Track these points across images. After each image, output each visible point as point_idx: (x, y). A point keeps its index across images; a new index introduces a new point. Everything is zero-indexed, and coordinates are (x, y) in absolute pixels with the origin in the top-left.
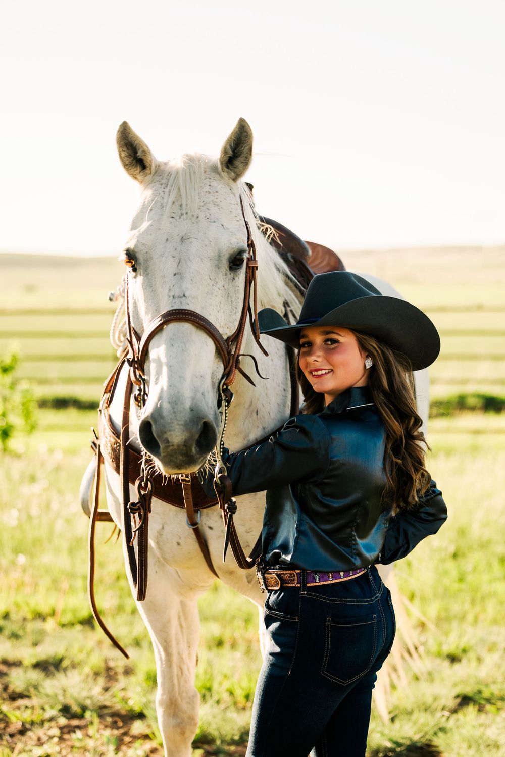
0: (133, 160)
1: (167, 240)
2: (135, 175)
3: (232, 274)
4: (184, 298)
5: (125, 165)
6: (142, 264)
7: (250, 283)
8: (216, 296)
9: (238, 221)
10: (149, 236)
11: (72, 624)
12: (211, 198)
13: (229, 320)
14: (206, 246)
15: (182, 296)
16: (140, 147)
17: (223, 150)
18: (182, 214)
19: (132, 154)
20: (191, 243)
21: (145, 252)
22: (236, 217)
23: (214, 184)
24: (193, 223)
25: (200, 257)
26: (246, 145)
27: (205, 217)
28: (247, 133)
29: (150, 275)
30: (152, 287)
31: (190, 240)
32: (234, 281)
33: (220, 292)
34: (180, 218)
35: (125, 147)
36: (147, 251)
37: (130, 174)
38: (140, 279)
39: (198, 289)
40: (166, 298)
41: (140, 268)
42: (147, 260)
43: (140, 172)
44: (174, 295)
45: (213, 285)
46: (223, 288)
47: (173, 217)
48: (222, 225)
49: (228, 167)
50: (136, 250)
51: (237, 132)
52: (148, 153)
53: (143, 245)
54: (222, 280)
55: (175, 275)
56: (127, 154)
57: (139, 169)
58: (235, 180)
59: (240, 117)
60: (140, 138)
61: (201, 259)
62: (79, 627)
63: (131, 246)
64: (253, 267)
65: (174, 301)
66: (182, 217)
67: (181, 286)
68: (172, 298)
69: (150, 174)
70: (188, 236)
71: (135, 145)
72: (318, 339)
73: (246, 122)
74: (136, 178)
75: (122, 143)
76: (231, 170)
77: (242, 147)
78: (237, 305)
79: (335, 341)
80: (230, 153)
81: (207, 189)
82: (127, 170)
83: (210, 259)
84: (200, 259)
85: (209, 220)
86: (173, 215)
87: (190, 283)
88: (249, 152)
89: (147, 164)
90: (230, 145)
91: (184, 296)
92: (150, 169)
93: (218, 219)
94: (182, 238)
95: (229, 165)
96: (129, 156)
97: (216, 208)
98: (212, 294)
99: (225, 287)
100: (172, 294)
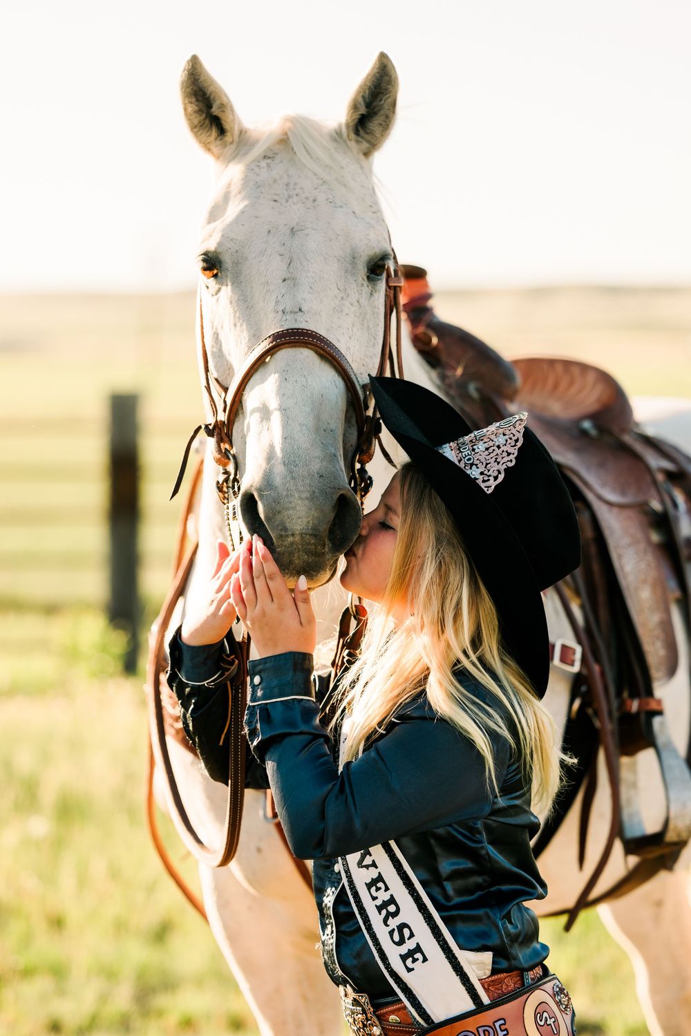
0: (205, 119)
1: (269, 232)
2: (208, 143)
3: (370, 287)
4: (300, 314)
5: (193, 128)
6: (230, 269)
7: (391, 312)
8: (348, 314)
9: (374, 212)
10: (241, 227)
13: (365, 355)
14: (331, 240)
15: (297, 310)
16: (217, 98)
17: (352, 104)
18: (290, 197)
19: (204, 109)
20: (308, 235)
21: (233, 250)
22: (371, 206)
24: (308, 208)
25: (322, 255)
26: (388, 95)
27: (327, 200)
28: (390, 77)
29: (243, 284)
30: (246, 301)
31: (306, 232)
32: (372, 298)
33: (353, 309)
34: (287, 201)
35: (194, 97)
36: (237, 248)
37: (200, 142)
38: (227, 291)
39: (321, 302)
40: (271, 316)
41: (227, 276)
42: (236, 264)
43: (216, 139)
44: (285, 308)
45: (342, 298)
46: (357, 304)
47: (276, 201)
48: (354, 213)
49: (357, 133)
50: (219, 250)
51: (374, 75)
52: (229, 108)
53: (231, 240)
54: (357, 293)
55: (284, 280)
56: (196, 108)
57: (214, 132)
58: (367, 154)
59: (380, 50)
60: (217, 84)
61: (325, 258)
63: (211, 246)
64: (395, 287)
65: (284, 318)
66: (291, 200)
67: (294, 296)
68: (280, 313)
69: (232, 143)
70: (302, 226)
71: (208, 93)
73: (390, 60)
74: (209, 150)
75: (188, 90)
76: (362, 138)
77: (381, 100)
78: (377, 335)
80: (363, 108)
82: (196, 134)
83: (338, 260)
84: (323, 258)
85: (333, 204)
86: (276, 198)
87: (309, 292)
88: (391, 108)
89: (226, 126)
90: (363, 97)
91: (300, 310)
92: (232, 135)
93: (346, 204)
94: (293, 228)
95: (360, 128)
96: (200, 111)
97: (342, 189)
98: (341, 311)
99: (360, 302)
100: (280, 308)
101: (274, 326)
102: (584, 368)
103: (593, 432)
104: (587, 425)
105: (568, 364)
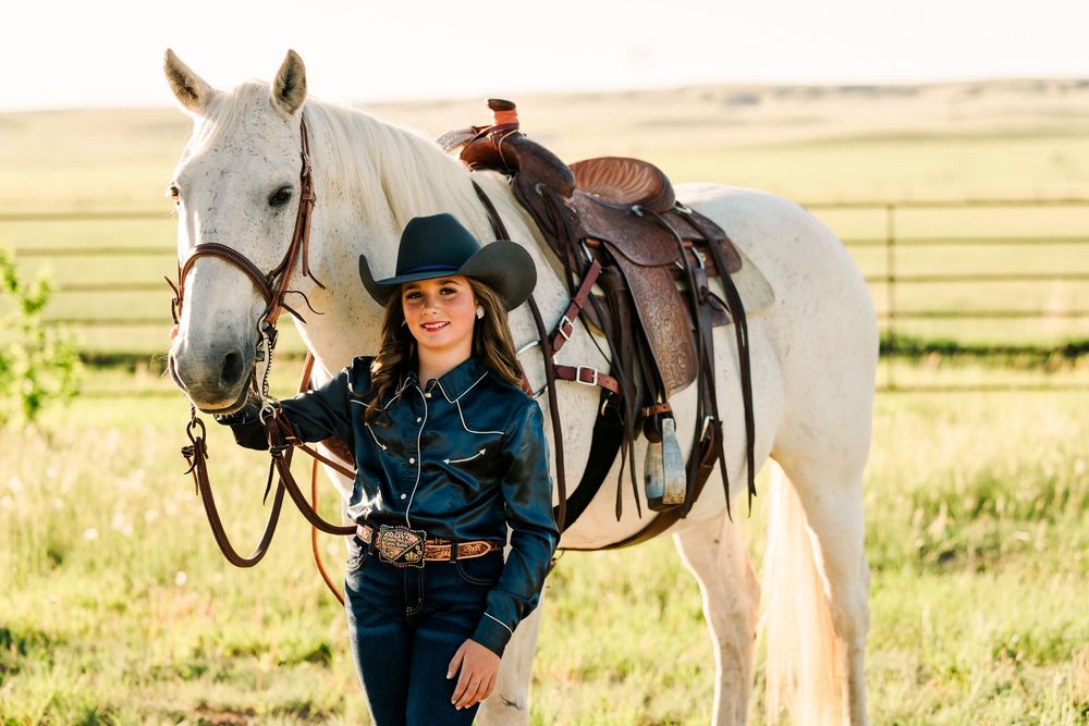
0: (183, 89)
1: (207, 173)
3: (274, 210)
4: (215, 234)
5: (177, 94)
8: (252, 231)
10: (191, 169)
11: (296, 662)
12: (257, 130)
13: (269, 257)
14: (245, 180)
15: (213, 231)
16: (187, 76)
17: (276, 82)
18: (226, 147)
19: (181, 83)
20: (231, 177)
21: (186, 184)
23: (265, 116)
24: (235, 156)
25: (236, 191)
26: (298, 76)
27: (249, 149)
28: (298, 64)
31: (230, 174)
32: (277, 216)
34: (223, 151)
35: (172, 75)
36: (188, 183)
37: (183, 103)
39: (232, 224)
42: (187, 194)
43: (192, 101)
44: (207, 229)
45: (249, 220)
46: (261, 224)
47: (216, 150)
48: (265, 160)
49: (282, 100)
51: (288, 63)
54: (261, 215)
55: (210, 208)
56: (176, 82)
58: (291, 112)
60: (186, 66)
61: (238, 194)
62: (305, 665)
65: (205, 236)
66: (226, 150)
67: (213, 221)
68: (204, 232)
69: (202, 103)
70: (229, 169)
71: (182, 73)
72: (432, 288)
73: (297, 54)
74: (189, 108)
75: (169, 71)
76: (286, 102)
77: (295, 79)
78: (281, 241)
79: (452, 291)
80: (283, 85)
81: (255, 121)
82: (179, 99)
83: (248, 195)
84: (236, 193)
85: (252, 153)
86: (217, 148)
87: (224, 218)
88: (303, 84)
89: (197, 93)
90: (283, 77)
91: (215, 231)
92: (201, 98)
93: (261, 152)
94: (222, 171)
95: (283, 97)
96: (178, 84)
97: (262, 141)
98: (247, 229)
99: (264, 223)
100: (204, 229)
101: (199, 241)
102: (643, 165)
103: (640, 214)
104: (635, 208)
105: (632, 162)
